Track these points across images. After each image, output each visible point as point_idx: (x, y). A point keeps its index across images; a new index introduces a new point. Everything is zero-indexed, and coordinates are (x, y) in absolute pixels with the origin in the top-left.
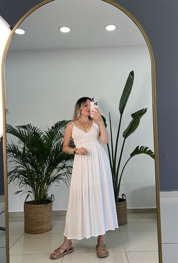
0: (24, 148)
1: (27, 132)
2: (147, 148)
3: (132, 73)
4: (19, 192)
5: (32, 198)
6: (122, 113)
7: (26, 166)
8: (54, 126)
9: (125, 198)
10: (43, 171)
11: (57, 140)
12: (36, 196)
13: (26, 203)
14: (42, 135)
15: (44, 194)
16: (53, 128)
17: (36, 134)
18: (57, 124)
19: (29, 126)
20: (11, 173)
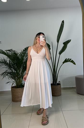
0: (10, 61)
1: (10, 53)
2: (71, 59)
4: (8, 82)
5: (15, 85)
6: (58, 41)
8: (24, 49)
9: (60, 83)
10: (20, 71)
11: (26, 57)
12: (17, 84)
13: (12, 87)
14: (18, 55)
15: (21, 83)
17: (15, 54)
18: (26, 48)
19: (11, 50)
20: (3, 73)
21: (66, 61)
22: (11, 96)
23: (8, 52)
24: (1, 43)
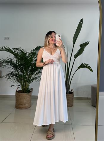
0: (17, 61)
1: (18, 51)
2: (87, 65)
3: (82, 20)
4: (13, 86)
5: (20, 89)
6: (74, 43)
7: (17, 71)
8: (35, 49)
9: (73, 92)
10: (27, 74)
11: (36, 57)
12: (23, 87)
13: (17, 92)
14: (27, 54)
15: (27, 87)
16: (34, 50)
17: (24, 53)
18: (36, 48)
19: (20, 48)
20: (8, 74)
21: (82, 66)
22: (15, 101)
23: (16, 50)
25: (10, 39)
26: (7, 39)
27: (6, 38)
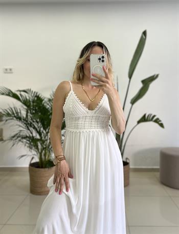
2: (154, 116)
3: (145, 33)
4: (23, 156)
5: (36, 160)
6: (130, 76)
9: (128, 161)
12: (41, 158)
13: (31, 165)
15: (49, 156)
17: (38, 99)
19: (29, 90)
21: (144, 119)
23: (24, 93)
24: (12, 73)
25: (13, 71)
26: (8, 71)
27: (6, 70)
